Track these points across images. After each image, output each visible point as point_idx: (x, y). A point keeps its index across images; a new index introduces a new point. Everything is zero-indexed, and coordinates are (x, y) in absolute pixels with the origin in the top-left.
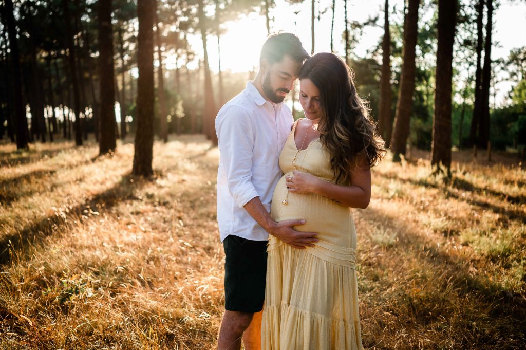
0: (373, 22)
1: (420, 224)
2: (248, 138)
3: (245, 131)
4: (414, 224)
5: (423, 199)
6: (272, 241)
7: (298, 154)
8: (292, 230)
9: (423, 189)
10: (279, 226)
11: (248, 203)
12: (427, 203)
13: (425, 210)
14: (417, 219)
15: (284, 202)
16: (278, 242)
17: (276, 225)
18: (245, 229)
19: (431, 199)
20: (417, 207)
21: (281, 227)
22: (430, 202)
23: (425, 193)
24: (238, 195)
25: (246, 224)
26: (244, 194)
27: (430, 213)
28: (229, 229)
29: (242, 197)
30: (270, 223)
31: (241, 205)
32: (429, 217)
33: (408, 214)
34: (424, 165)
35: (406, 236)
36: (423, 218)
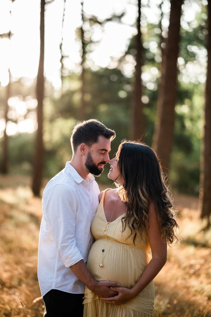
0: (119, 17)
1: (192, 290)
2: (72, 209)
3: (71, 204)
4: (185, 290)
5: (193, 262)
6: (89, 296)
7: (108, 226)
8: (109, 289)
9: (191, 250)
10: (100, 285)
11: (76, 263)
12: (197, 267)
13: (197, 274)
14: (188, 285)
15: (101, 265)
16: (94, 297)
17: (97, 283)
18: (67, 284)
19: (202, 261)
20: (186, 271)
21: (101, 286)
22: (202, 265)
23: (194, 255)
24: (68, 257)
25: (67, 280)
26: (73, 256)
27: (203, 277)
28: (52, 285)
29: (71, 259)
30: (92, 282)
31: (68, 265)
32: (201, 283)
33: (177, 279)
34: (191, 218)
35: (179, 302)
36: (194, 283)
